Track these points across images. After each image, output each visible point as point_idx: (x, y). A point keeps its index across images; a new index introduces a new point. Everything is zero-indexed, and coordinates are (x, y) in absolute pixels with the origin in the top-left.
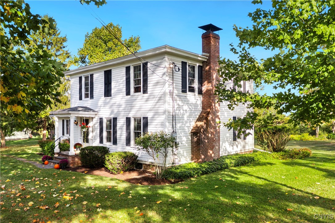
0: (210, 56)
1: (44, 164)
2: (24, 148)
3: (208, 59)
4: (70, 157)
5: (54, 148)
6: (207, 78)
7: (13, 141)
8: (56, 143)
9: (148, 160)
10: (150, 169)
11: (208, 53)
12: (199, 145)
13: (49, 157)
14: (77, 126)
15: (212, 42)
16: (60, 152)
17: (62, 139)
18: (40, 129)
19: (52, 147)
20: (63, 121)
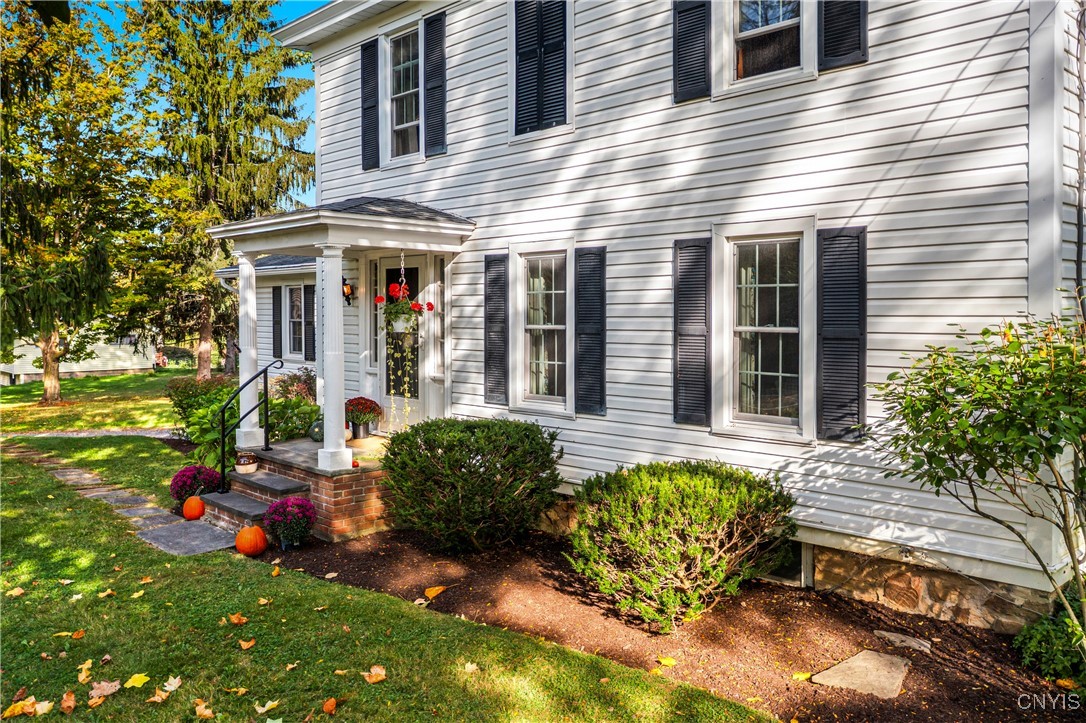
1: (178, 512)
2: (131, 405)
4: (323, 483)
5: (237, 425)
7: (97, 379)
8: (248, 400)
9: (871, 528)
10: (881, 592)
13: (211, 472)
14: (350, 308)
16: (267, 448)
17: (274, 375)
18: (191, 333)
19: (223, 422)
20: (277, 292)
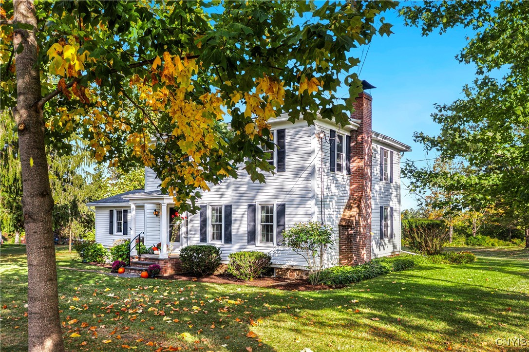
0: (363, 123)
1: (116, 272)
3: (359, 128)
4: (161, 261)
6: (358, 153)
9: (286, 263)
10: (288, 276)
11: (360, 119)
12: (350, 242)
14: (157, 218)
15: (364, 104)
20: (111, 212)
